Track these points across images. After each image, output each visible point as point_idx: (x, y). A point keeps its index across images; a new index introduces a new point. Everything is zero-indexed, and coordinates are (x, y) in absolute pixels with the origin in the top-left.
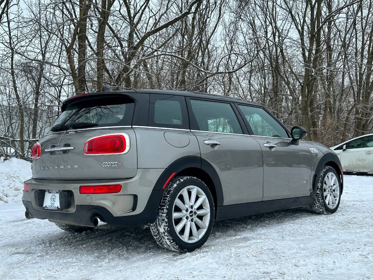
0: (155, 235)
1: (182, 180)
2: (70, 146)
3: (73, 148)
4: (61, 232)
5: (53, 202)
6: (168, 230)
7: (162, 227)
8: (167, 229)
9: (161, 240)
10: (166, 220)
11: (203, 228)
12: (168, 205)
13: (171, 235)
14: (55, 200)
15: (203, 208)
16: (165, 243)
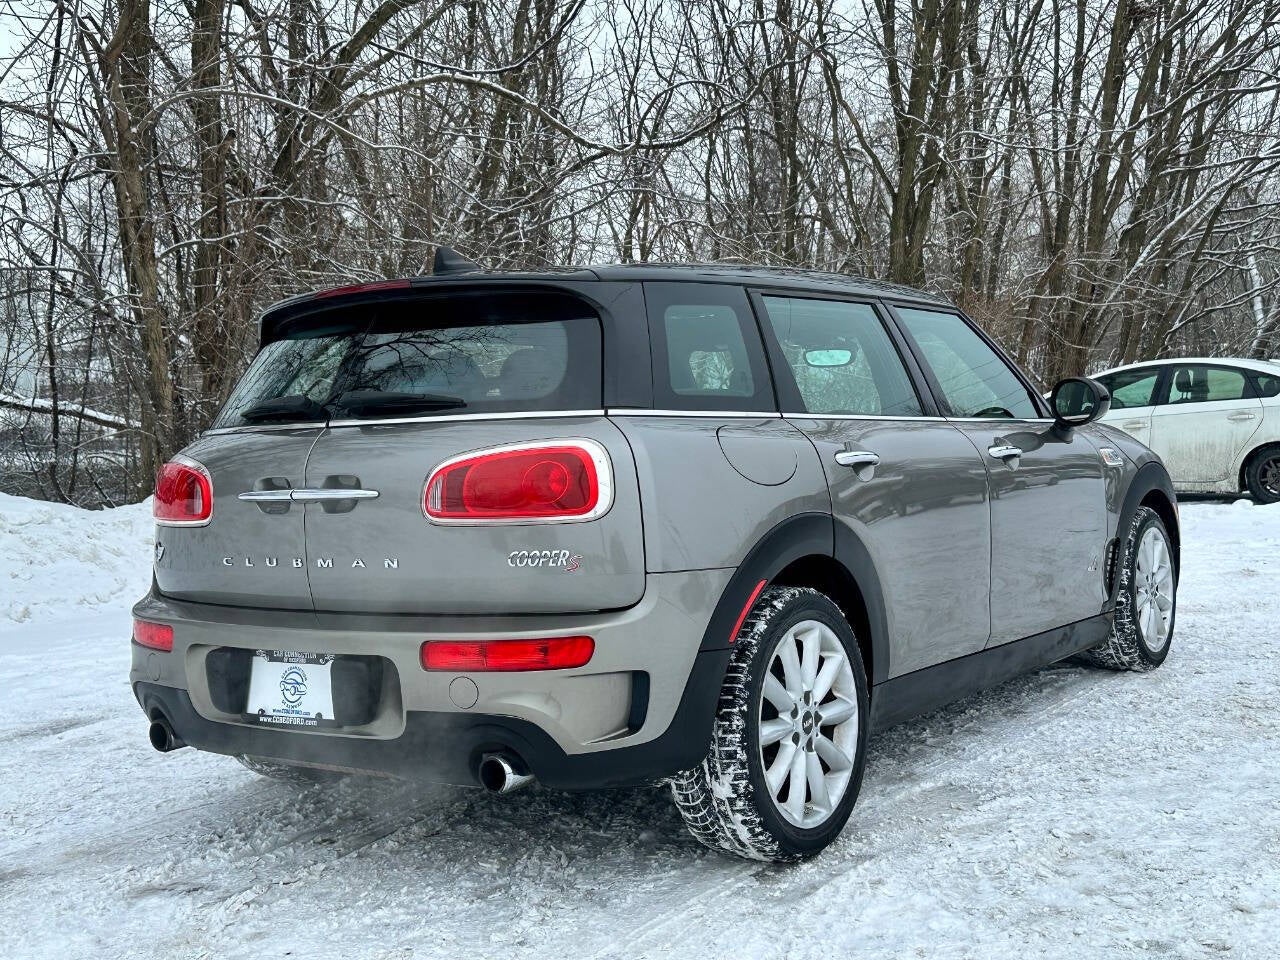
0: (687, 809)
1: (779, 605)
2: (358, 486)
3: (376, 493)
4: (252, 783)
5: (296, 697)
6: (750, 793)
7: (727, 780)
8: (746, 787)
9: (712, 824)
10: (742, 756)
11: (839, 770)
12: (747, 701)
13: (757, 810)
14: (302, 688)
15: (835, 698)
16: (729, 835)
